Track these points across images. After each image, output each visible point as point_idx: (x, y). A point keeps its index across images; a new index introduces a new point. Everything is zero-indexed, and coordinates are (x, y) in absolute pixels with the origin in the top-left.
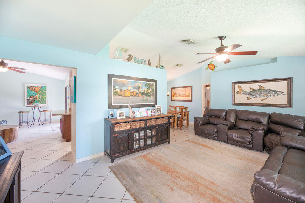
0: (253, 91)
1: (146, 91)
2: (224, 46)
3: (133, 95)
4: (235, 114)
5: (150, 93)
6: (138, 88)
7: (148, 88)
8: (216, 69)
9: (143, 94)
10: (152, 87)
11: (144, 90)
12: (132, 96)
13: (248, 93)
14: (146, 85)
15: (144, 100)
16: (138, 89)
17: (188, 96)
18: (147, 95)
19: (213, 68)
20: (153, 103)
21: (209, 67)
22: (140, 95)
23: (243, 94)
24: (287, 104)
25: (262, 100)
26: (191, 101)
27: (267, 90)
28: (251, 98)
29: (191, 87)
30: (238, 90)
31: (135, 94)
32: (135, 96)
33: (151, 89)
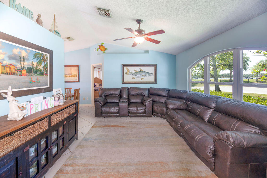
0: (137, 72)
1: (35, 66)
2: (141, 29)
3: (8, 71)
4: (127, 91)
5: (42, 69)
6: (20, 59)
7: (39, 61)
8: (107, 51)
9: (30, 70)
10: (45, 60)
11: (33, 65)
12: (7, 73)
13: (133, 74)
14: (36, 56)
15: (32, 82)
16: (21, 61)
17: (74, 76)
18: (38, 73)
19: (104, 50)
20: (48, 86)
21: (100, 48)
22: (24, 72)
23: (130, 74)
24: (154, 81)
25: (142, 79)
26: (79, 81)
27: (144, 72)
28: (135, 78)
29: (78, 66)
30: (127, 71)
31: (13, 70)
32: (14, 74)
33: (43, 63)
